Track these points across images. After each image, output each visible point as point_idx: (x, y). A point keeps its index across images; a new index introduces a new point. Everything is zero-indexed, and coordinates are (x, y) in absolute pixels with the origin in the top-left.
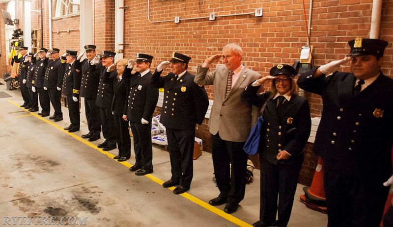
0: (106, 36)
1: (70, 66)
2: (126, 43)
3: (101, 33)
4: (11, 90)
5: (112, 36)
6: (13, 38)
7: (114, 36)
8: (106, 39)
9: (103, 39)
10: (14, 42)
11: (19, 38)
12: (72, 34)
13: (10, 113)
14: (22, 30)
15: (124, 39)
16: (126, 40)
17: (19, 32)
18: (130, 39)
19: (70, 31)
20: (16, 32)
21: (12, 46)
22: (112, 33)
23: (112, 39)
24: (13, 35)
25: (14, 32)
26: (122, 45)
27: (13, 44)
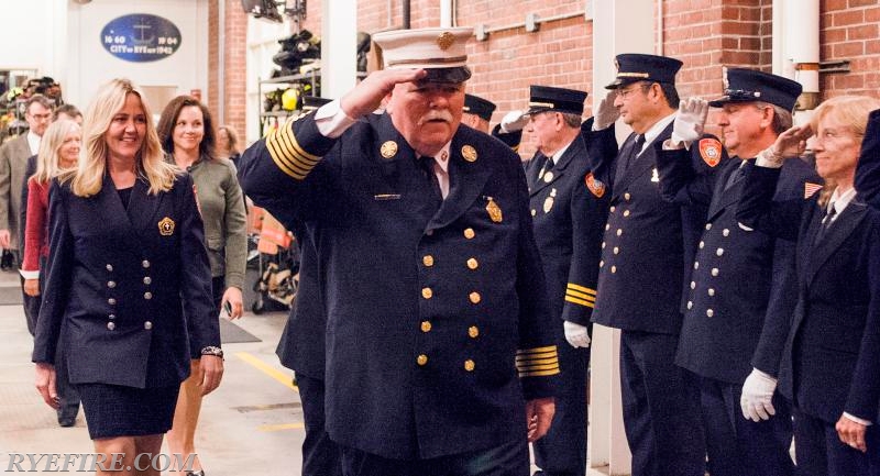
0: (726, 28)
1: (551, 166)
2: (834, 59)
3: (697, 17)
4: (257, 311)
5: (754, 29)
6: (276, 74)
7: (768, 29)
8: (727, 43)
9: (709, 45)
10: (280, 92)
11: (304, 69)
12: (551, 37)
13: (241, 409)
14: (316, 38)
15: (822, 38)
16: (832, 44)
17: (303, 47)
18: (856, 34)
19: (538, 25)
20: (289, 44)
21: (269, 109)
22: (755, 15)
23: (755, 44)
24: (277, 61)
25: (280, 47)
26: (811, 66)
27: (274, 102)
